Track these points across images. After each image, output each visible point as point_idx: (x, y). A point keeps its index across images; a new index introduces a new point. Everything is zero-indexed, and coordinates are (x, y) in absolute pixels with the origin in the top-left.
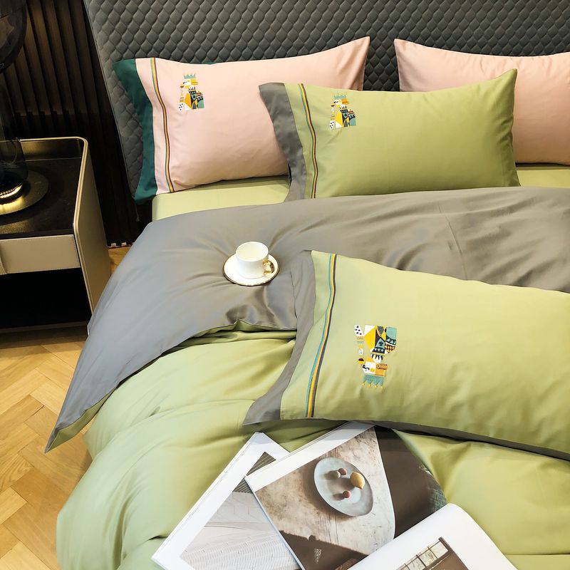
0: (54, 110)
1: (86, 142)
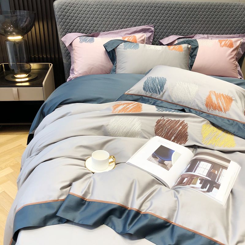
0: (43, 56)
1: (52, 65)
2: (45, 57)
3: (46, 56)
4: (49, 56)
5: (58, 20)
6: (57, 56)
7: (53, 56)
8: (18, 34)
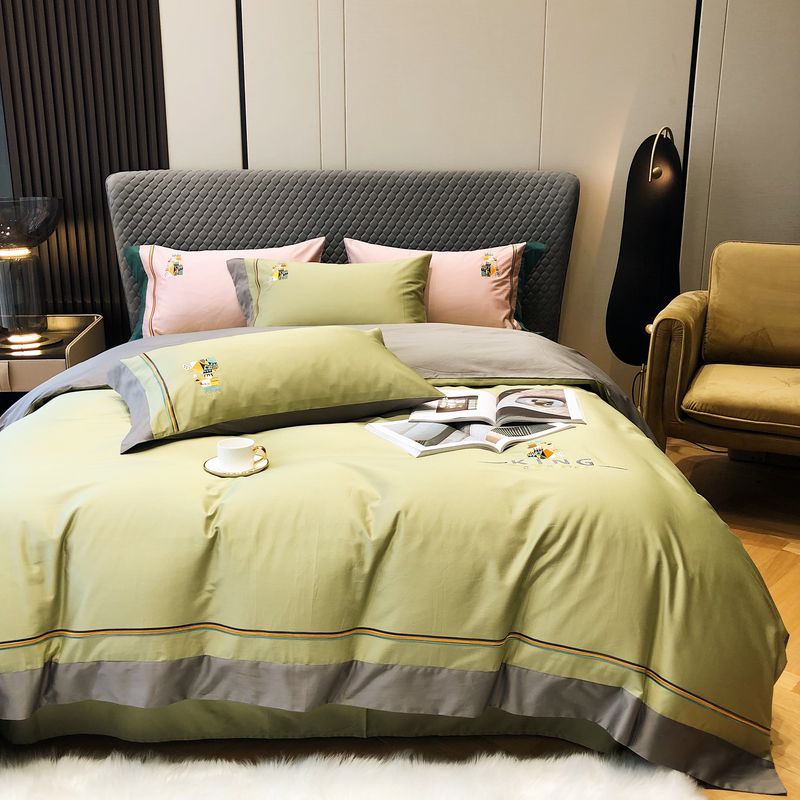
0: (85, 300)
1: (101, 317)
2: (89, 302)
3: (92, 300)
4: (98, 301)
5: (114, 216)
6: (117, 300)
7: (107, 301)
8: (20, 243)
